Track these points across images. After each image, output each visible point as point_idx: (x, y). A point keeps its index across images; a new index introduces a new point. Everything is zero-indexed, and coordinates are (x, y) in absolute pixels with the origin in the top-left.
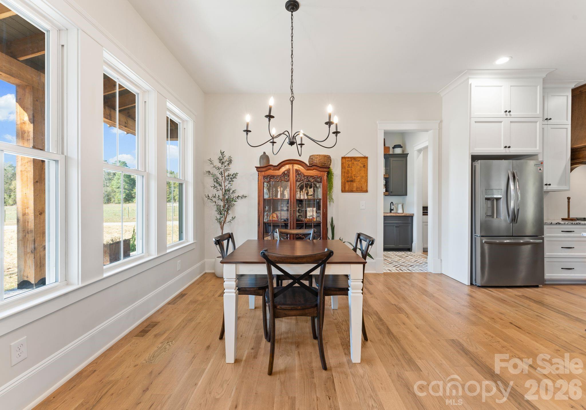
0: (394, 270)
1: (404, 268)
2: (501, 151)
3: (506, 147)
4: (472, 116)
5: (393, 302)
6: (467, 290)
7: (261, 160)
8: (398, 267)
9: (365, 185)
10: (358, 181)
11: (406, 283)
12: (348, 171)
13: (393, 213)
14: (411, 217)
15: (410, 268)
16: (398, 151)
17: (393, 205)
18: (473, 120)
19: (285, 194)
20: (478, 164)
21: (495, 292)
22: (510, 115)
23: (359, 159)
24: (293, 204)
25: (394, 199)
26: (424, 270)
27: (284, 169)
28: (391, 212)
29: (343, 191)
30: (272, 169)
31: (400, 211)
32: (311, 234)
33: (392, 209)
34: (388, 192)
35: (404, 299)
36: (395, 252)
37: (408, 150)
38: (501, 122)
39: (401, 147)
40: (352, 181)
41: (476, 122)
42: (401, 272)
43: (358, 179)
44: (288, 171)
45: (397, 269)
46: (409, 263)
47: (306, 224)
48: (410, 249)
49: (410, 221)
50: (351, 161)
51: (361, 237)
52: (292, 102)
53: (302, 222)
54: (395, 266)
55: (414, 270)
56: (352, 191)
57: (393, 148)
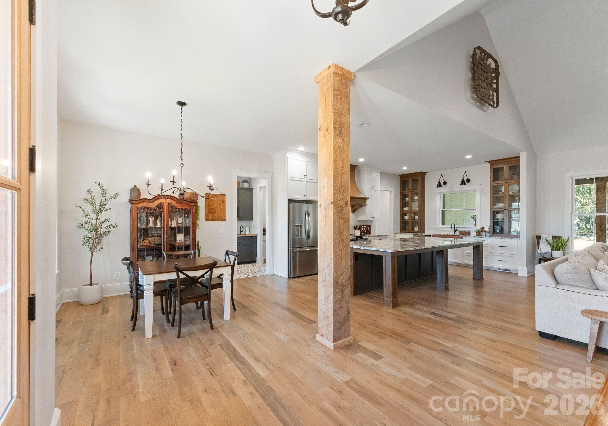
0: (244, 276)
1: (251, 274)
2: (302, 198)
3: (304, 196)
4: (288, 176)
5: (245, 293)
6: (286, 281)
7: (133, 192)
8: (247, 274)
9: (224, 215)
10: (218, 212)
11: (252, 283)
12: (211, 204)
13: (242, 234)
14: (255, 237)
15: (255, 274)
16: (246, 185)
17: (242, 228)
18: (289, 179)
19: (157, 222)
20: (291, 204)
21: (299, 280)
22: (307, 178)
23: (219, 196)
24: (166, 231)
25: (244, 223)
26: (264, 273)
27: (157, 202)
28: (241, 233)
29: (207, 219)
30: (146, 202)
31: (248, 232)
32: (191, 254)
33: (242, 231)
34: (239, 217)
35: (251, 290)
36: (244, 265)
37: (253, 186)
38: (302, 181)
39: (248, 183)
40: (214, 212)
41: (290, 180)
42: (249, 277)
43: (218, 211)
44: (162, 204)
45: (246, 275)
46: (254, 271)
47: (178, 247)
48: (254, 262)
49: (255, 240)
50: (213, 197)
51: (229, 253)
52: (182, 167)
53: (173, 245)
54: (244, 274)
55: (257, 275)
56: (214, 220)
57: (242, 183)
